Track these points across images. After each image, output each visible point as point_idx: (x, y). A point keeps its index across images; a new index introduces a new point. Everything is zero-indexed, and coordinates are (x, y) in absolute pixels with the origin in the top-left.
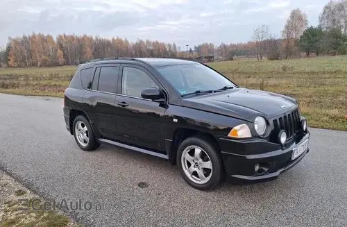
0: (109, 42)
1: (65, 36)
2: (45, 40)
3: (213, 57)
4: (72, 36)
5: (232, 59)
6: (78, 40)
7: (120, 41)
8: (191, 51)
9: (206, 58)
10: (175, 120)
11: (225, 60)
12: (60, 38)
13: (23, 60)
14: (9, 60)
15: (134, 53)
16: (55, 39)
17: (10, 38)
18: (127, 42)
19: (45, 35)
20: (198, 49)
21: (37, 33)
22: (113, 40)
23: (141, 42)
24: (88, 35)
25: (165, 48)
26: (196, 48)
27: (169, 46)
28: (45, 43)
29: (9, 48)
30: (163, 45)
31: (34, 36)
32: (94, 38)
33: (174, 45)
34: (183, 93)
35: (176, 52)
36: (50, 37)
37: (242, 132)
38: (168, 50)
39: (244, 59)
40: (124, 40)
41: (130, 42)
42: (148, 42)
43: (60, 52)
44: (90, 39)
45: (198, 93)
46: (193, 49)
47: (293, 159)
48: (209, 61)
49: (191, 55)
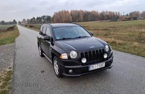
0: (90, 12)
1: (73, 10)
2: (66, 12)
3: (137, 18)
4: (76, 11)
6: (78, 12)
7: (94, 12)
8: (127, 15)
10: (51, 49)
11: (143, 19)
12: (71, 11)
13: (58, 20)
14: (54, 20)
17: (55, 12)
18: (97, 12)
19: (66, 10)
22: (92, 11)
23: (104, 12)
24: (82, 10)
25: (114, 14)
27: (116, 13)
28: (66, 14)
29: (54, 16)
30: (113, 13)
31: (63, 11)
32: (84, 11)
33: (119, 12)
35: (119, 16)
36: (68, 11)
40: (96, 11)
41: (99, 12)
42: (107, 12)
43: (71, 17)
44: (82, 11)
45: (64, 39)
46: (129, 14)
47: (89, 70)
48: (135, 20)
49: (126, 17)
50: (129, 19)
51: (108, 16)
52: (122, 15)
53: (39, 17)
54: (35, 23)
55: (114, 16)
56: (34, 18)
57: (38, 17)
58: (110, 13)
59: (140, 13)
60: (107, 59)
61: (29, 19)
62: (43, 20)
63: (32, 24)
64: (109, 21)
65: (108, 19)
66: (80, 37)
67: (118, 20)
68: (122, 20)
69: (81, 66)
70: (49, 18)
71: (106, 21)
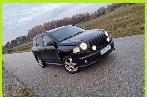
0: (62, 20)
1: (46, 23)
2: (39, 27)
3: (104, 12)
4: (48, 23)
5: (113, 10)
6: (51, 23)
7: (66, 18)
8: (95, 13)
9: (101, 14)
10: (58, 51)
11: (111, 12)
12: (44, 25)
14: (30, 38)
15: (72, 21)
16: (43, 26)
17: (28, 30)
19: (39, 25)
20: (98, 11)
21: (36, 26)
22: (63, 19)
23: (74, 16)
26: (97, 10)
27: (86, 13)
29: (29, 35)
30: (83, 15)
31: (35, 27)
32: (56, 20)
33: (88, 12)
34: (60, 40)
35: (89, 15)
36: (41, 26)
37: (76, 50)
38: (86, 15)
39: (118, 9)
40: (67, 17)
41: (70, 17)
42: (77, 15)
44: (55, 21)
45: (66, 39)
46: (96, 11)
47: (101, 55)
48: (104, 14)
49: (96, 14)
50: (99, 15)
51: (79, 18)
52: (92, 13)
53: (14, 40)
54: (11, 47)
55: (85, 17)
56: (8, 43)
57: (12, 41)
58: (80, 15)
59: (105, 8)
60: (110, 41)
61: (4, 45)
62: (18, 42)
63: (8, 49)
64: (82, 23)
65: (81, 21)
66: (78, 33)
67: (89, 19)
68: (94, 18)
70: (24, 37)
71: (80, 23)
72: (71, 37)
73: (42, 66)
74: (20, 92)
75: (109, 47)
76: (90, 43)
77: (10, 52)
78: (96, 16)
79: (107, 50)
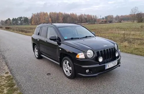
1: (52, 12)
2: (45, 14)
3: (112, 21)
4: (55, 13)
5: (120, 22)
6: (57, 14)
7: (73, 14)
8: (103, 18)
9: (109, 21)
10: (60, 49)
11: (118, 23)
12: (50, 14)
13: (37, 22)
14: (32, 22)
15: (79, 19)
17: (33, 14)
18: (76, 15)
19: (45, 12)
20: (106, 18)
21: (42, 12)
22: (71, 14)
23: (82, 15)
24: (61, 12)
26: (105, 17)
27: (94, 16)
28: (45, 15)
29: (32, 18)
30: (91, 16)
31: (41, 13)
32: (63, 13)
33: (96, 16)
34: (66, 38)
35: (96, 19)
36: (47, 13)
38: (93, 18)
39: (126, 22)
40: (75, 14)
41: (77, 15)
42: (85, 15)
43: (50, 19)
44: (62, 14)
46: (104, 18)
47: (106, 69)
48: (110, 23)
49: (103, 20)
50: (106, 22)
51: (86, 19)
52: (99, 18)
53: (15, 18)
54: (11, 24)
55: (92, 19)
56: (9, 19)
57: (13, 18)
58: (88, 16)
59: (114, 17)
61: (3, 20)
62: (19, 22)
63: (6, 25)
64: (88, 24)
65: (87, 22)
66: (86, 37)
67: (96, 22)
68: (100, 23)
69: (98, 65)
70: (26, 20)
71: (85, 23)
72: (78, 38)
73: (37, 57)
74: (5, 80)
75: (115, 63)
76: (98, 53)
77: (7, 29)
78: (102, 21)
79: (113, 66)
